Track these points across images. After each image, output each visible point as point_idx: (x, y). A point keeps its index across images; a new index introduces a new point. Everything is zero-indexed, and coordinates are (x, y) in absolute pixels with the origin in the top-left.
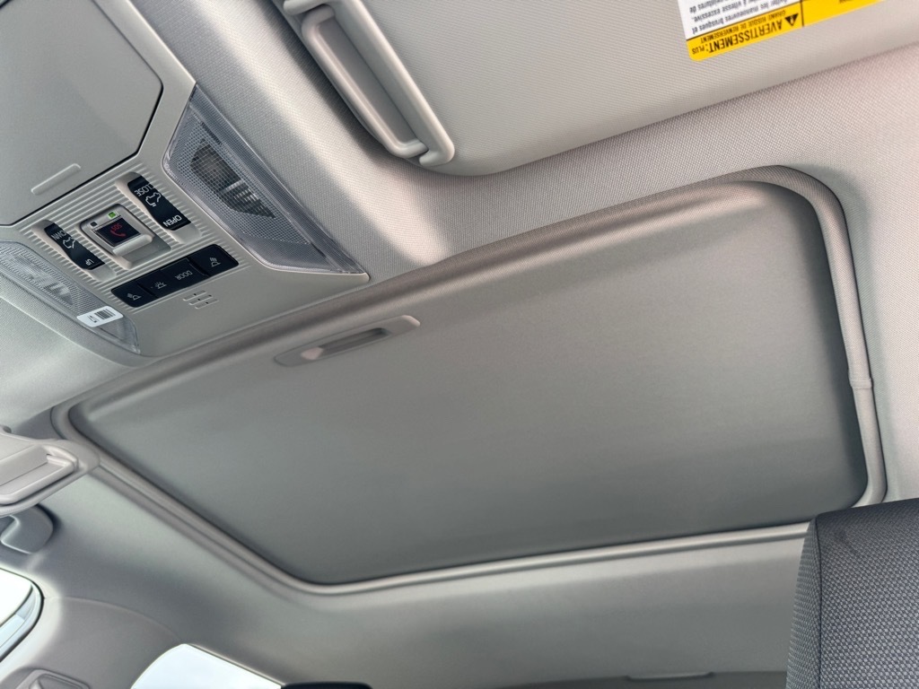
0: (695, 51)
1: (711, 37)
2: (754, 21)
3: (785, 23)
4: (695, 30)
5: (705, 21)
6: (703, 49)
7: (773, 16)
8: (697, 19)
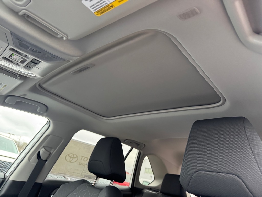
0: (97, 14)
1: (98, 12)
2: (105, 8)
3: (111, 8)
4: (94, 11)
5: (95, 9)
6: (98, 14)
7: (107, 6)
8: (93, 9)
